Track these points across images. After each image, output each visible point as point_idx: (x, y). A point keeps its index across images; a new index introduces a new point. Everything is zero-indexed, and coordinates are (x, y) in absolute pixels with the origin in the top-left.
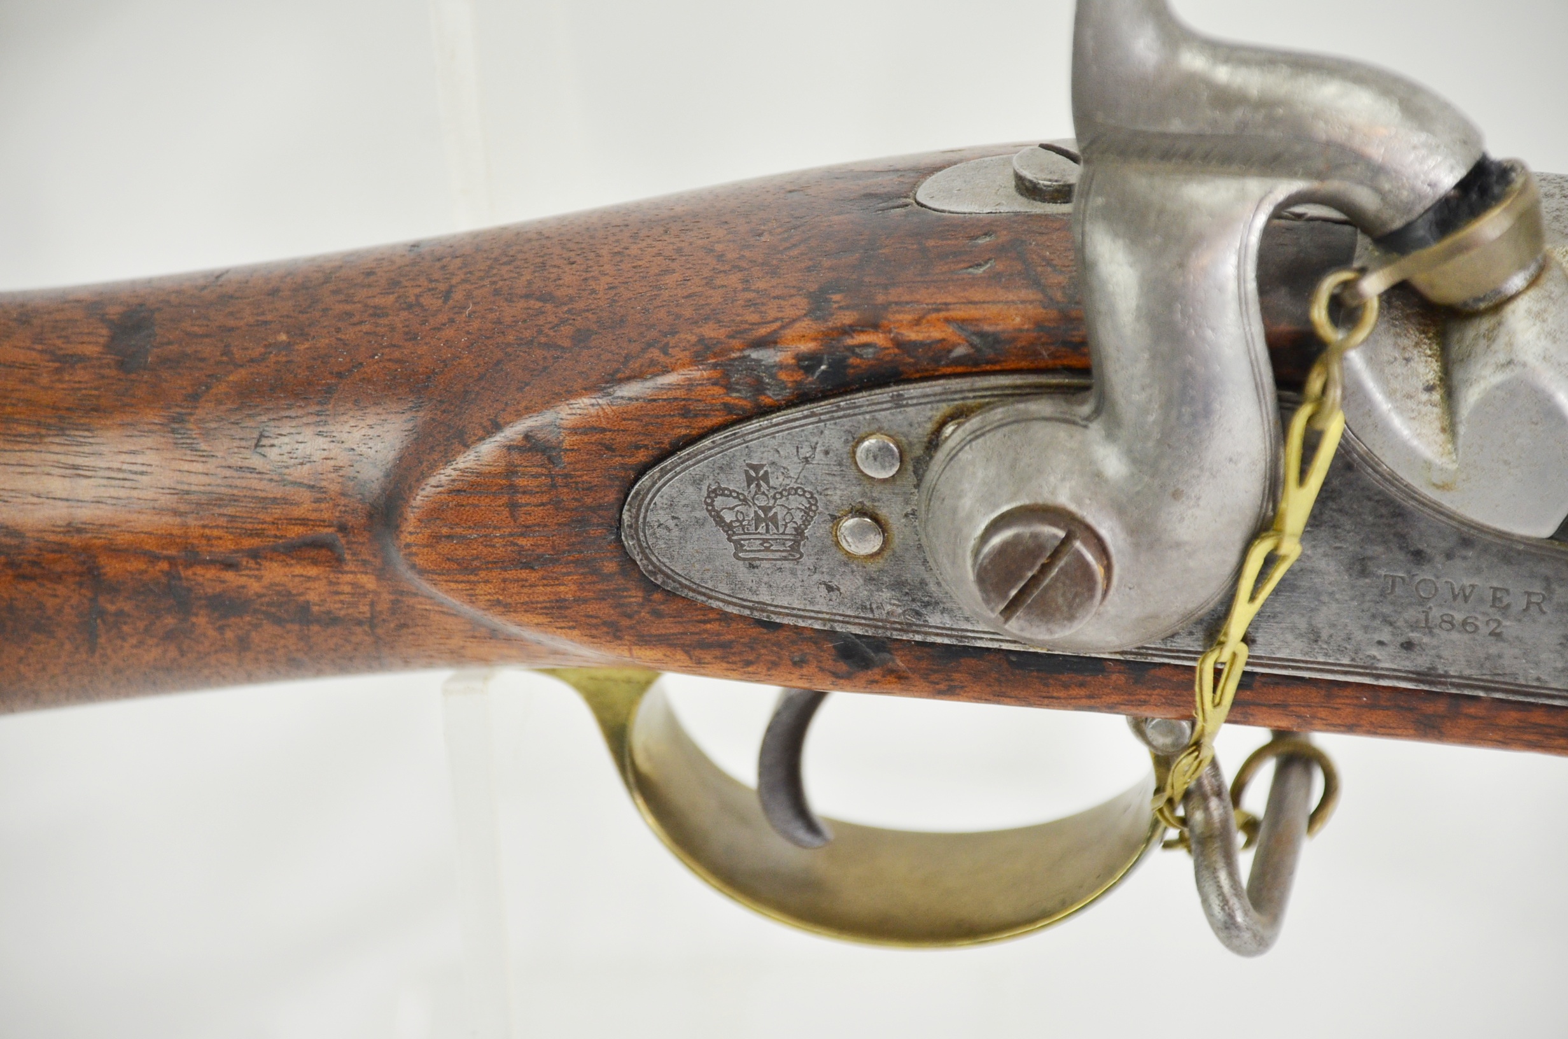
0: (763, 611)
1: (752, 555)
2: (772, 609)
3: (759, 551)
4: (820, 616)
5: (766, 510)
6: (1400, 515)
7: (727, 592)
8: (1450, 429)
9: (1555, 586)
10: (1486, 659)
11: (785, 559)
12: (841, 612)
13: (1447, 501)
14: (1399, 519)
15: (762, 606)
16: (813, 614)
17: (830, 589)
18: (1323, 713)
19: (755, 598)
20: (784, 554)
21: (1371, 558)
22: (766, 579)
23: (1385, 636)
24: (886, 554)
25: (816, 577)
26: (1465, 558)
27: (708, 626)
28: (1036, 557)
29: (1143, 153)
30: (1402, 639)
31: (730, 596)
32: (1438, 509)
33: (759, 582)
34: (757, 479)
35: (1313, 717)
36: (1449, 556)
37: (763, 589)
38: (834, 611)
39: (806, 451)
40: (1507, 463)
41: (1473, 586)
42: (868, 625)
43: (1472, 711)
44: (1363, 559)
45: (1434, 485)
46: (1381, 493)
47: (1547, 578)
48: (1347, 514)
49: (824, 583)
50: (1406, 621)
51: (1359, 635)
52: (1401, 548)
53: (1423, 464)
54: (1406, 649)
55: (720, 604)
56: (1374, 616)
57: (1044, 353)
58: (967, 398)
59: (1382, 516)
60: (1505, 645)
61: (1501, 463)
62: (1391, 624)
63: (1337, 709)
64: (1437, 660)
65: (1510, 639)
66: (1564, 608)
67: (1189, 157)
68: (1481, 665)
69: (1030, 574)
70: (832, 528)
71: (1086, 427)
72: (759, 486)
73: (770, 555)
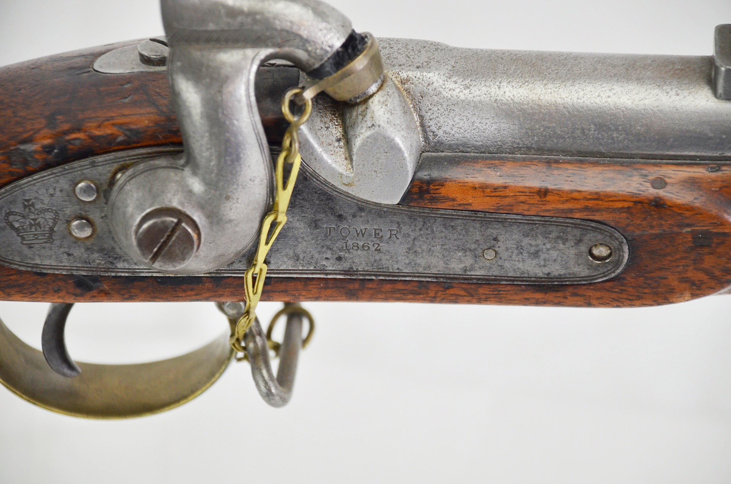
0: (37, 268)
1: (30, 242)
2: (42, 266)
3: (33, 240)
4: (65, 268)
5: (34, 220)
6: (330, 199)
7: (19, 260)
8: (350, 158)
9: (402, 226)
10: (375, 261)
11: (46, 242)
12: (75, 265)
13: (351, 191)
14: (330, 201)
15: (37, 266)
16: (61, 267)
17: (69, 255)
18: (304, 293)
19: (33, 262)
20: (45, 240)
21: (319, 220)
22: (37, 253)
23: (329, 256)
24: (94, 236)
25: (62, 250)
26: (361, 216)
27: (12, 277)
28: (165, 232)
29: (197, 40)
30: (337, 256)
31: (20, 262)
32: (347, 195)
33: (34, 255)
34: (29, 206)
35: (300, 295)
36: (354, 216)
37: (37, 257)
38: (72, 265)
39: (51, 191)
40: (375, 171)
41: (366, 229)
42: (89, 270)
43: (370, 286)
44: (315, 221)
45: (344, 184)
46: (321, 189)
47: (398, 223)
48: (306, 200)
49: (66, 252)
50: (337, 248)
51: (317, 256)
52: (332, 214)
53: (339, 175)
54: (338, 260)
55: (16, 266)
56: (323, 247)
57: (160, 137)
58: (126, 160)
59: (322, 200)
60: (382, 254)
61: (373, 172)
62: (330, 250)
63: (310, 290)
64: (352, 264)
65: (384, 251)
66: (407, 236)
67: (218, 41)
68: (372, 265)
69: (162, 240)
70: (67, 226)
71: (183, 170)
72: (30, 209)
73: (38, 241)
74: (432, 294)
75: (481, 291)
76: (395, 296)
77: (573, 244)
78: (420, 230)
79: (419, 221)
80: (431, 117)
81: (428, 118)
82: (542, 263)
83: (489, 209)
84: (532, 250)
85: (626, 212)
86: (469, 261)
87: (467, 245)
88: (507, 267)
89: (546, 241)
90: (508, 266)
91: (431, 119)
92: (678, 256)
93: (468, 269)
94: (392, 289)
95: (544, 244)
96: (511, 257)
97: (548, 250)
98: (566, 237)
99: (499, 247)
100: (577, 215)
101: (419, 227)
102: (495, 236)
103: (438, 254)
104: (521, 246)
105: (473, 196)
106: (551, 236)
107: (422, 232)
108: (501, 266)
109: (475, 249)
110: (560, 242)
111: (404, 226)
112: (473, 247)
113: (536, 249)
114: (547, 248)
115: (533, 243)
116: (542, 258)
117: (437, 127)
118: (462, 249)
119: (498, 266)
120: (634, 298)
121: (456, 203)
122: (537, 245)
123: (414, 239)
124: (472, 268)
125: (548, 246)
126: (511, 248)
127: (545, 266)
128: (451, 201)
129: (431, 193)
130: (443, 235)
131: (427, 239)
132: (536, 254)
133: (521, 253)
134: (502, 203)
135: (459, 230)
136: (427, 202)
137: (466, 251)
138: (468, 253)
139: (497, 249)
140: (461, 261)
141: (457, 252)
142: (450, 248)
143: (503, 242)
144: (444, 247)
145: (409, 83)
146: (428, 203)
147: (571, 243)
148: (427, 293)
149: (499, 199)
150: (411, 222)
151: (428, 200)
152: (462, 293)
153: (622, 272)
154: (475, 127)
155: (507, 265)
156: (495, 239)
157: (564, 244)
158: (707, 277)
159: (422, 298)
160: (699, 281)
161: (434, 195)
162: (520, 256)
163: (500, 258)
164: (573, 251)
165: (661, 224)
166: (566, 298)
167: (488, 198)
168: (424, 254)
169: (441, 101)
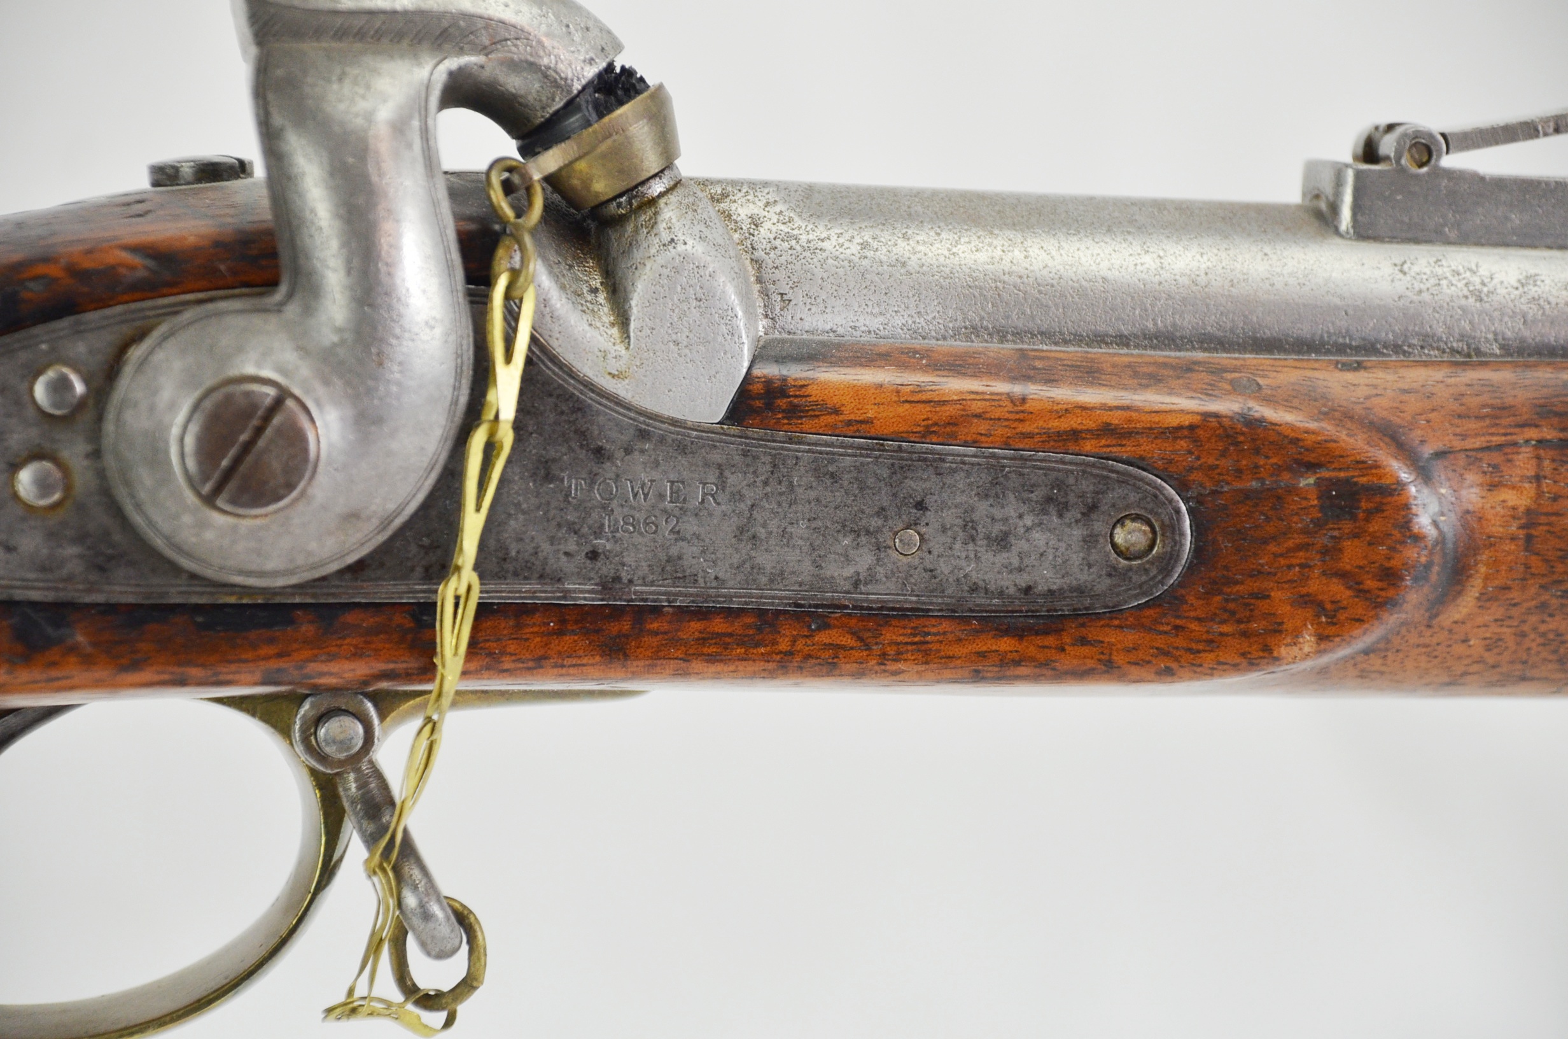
6: (579, 409)
8: (623, 320)
9: (727, 473)
10: (668, 561)
12: (20, 576)
13: (622, 389)
14: (580, 415)
17: (8, 549)
18: (512, 647)
21: (554, 460)
23: (572, 547)
24: (69, 504)
26: (642, 451)
28: (250, 419)
29: (318, 33)
30: (588, 548)
32: (615, 400)
35: (503, 653)
36: (628, 451)
38: (13, 576)
40: (677, 344)
41: (652, 481)
42: (50, 589)
43: (655, 626)
44: (546, 462)
45: (610, 374)
46: (560, 386)
47: (719, 466)
48: (529, 413)
49: (2, 544)
50: (590, 528)
51: (546, 547)
52: (582, 446)
53: (599, 354)
54: (591, 559)
56: (559, 525)
57: (221, 268)
58: (146, 318)
59: (562, 413)
60: (684, 544)
61: (671, 344)
62: (576, 533)
63: (526, 640)
64: (620, 568)
65: (688, 536)
66: (737, 497)
67: (360, 35)
68: (663, 570)
69: (243, 438)
70: (10, 478)
71: (281, 311)
74: (784, 645)
75: (889, 635)
76: (705, 650)
77: (1079, 516)
78: (766, 483)
79: (764, 463)
80: (777, 263)
81: (771, 265)
82: (1016, 562)
83: (907, 432)
84: (996, 529)
85: (1185, 437)
86: (864, 560)
87: (861, 519)
88: (942, 572)
89: (1024, 508)
90: (946, 572)
91: (777, 268)
92: (1290, 544)
93: (862, 579)
94: (700, 633)
95: (1020, 516)
96: (950, 548)
97: (1028, 529)
98: (1064, 500)
99: (927, 524)
100: (1088, 446)
101: (763, 478)
102: (919, 499)
103: (800, 542)
104: (973, 521)
105: (876, 402)
106: (1033, 496)
107: (768, 489)
108: (931, 571)
109: (879, 530)
110: (1053, 510)
111: (732, 473)
112: (873, 523)
113: (1003, 528)
114: (1024, 526)
115: (998, 513)
116: (1015, 550)
117: (791, 283)
118: (852, 531)
119: (925, 570)
120: (1201, 647)
121: (841, 418)
122: (1005, 520)
123: (753, 506)
124: (871, 578)
125: (1028, 520)
126: (952, 526)
127: (1020, 570)
128: (830, 414)
129: (789, 396)
130: (812, 494)
131: (779, 504)
132: (1002, 540)
133: (973, 539)
134: (935, 418)
135: (846, 483)
136: (780, 416)
137: (859, 536)
138: (863, 539)
139: (923, 530)
140: (848, 559)
141: (840, 537)
142: (827, 527)
143: (937, 512)
144: (814, 525)
145: (728, 200)
146: (784, 418)
147: (1073, 514)
148: (774, 643)
149: (928, 409)
150: (748, 465)
151: (784, 411)
152: (849, 641)
153: (1182, 583)
154: (868, 283)
155: (944, 568)
156: (921, 506)
157: (1060, 516)
158: (1348, 593)
159: (762, 654)
160: (1333, 602)
161: (796, 401)
162: (971, 546)
163: (930, 552)
164: (1078, 533)
165: (1257, 467)
166: (1063, 650)
167: (907, 406)
168: (772, 542)
169: (796, 232)
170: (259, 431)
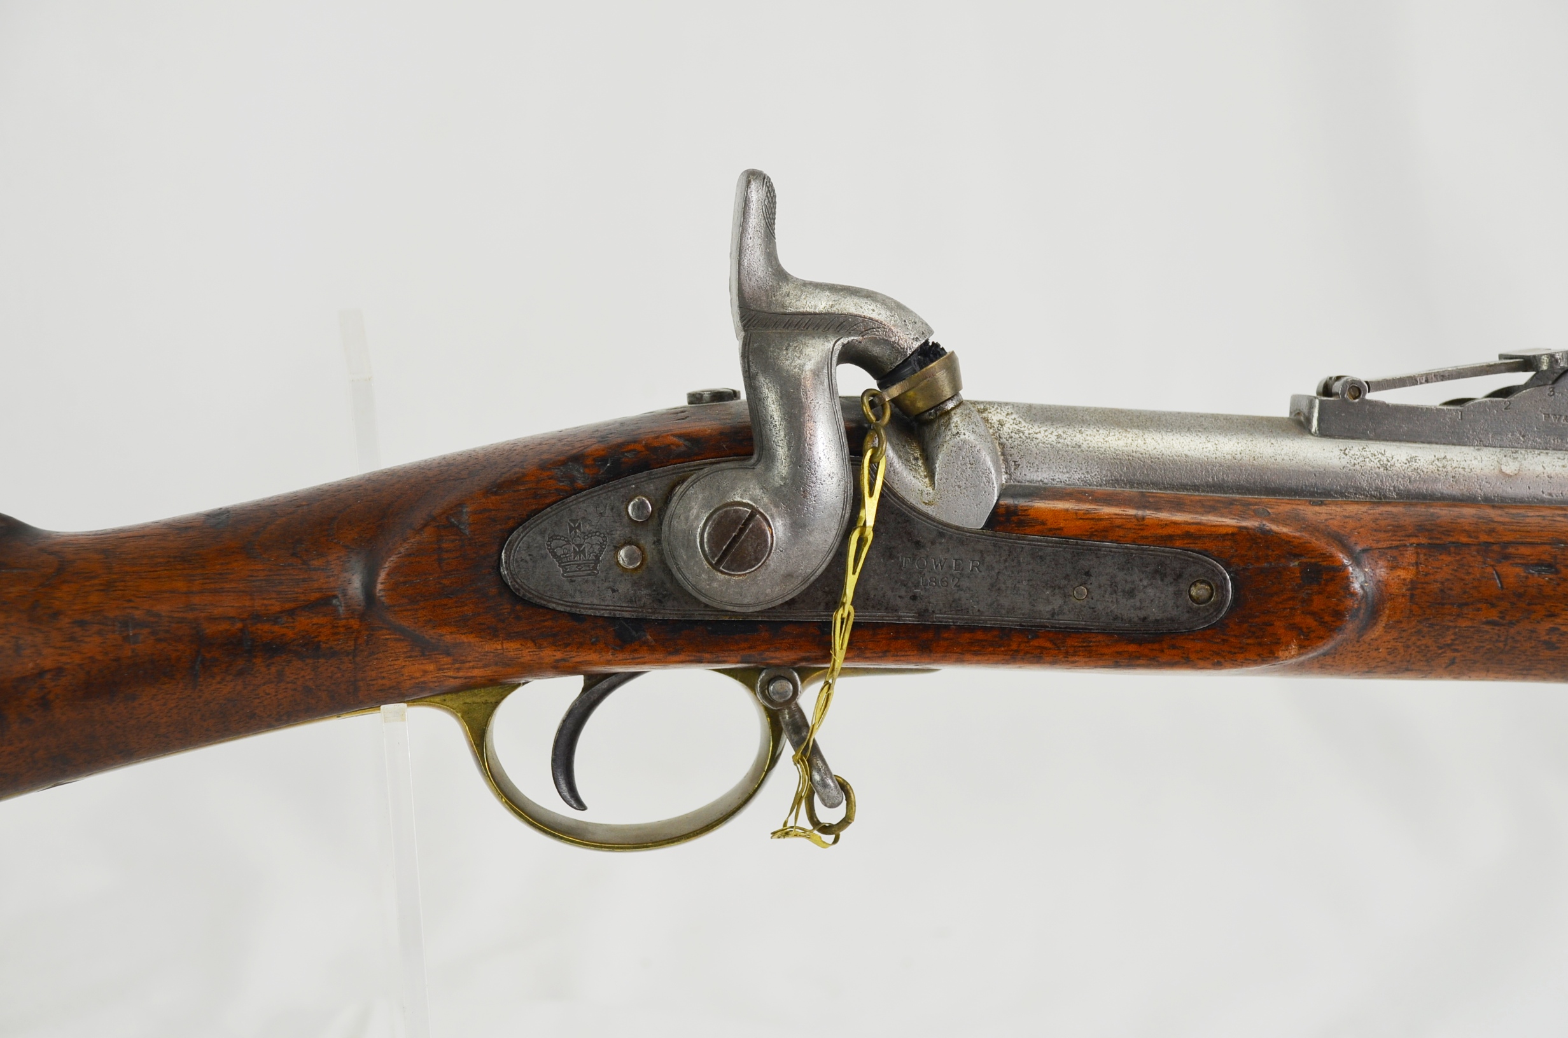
0: (577, 607)
1: (571, 574)
2: (582, 606)
3: (576, 571)
4: (608, 608)
5: (579, 546)
6: (908, 521)
7: (558, 598)
8: (931, 474)
9: (985, 555)
10: (953, 601)
11: (589, 575)
12: (619, 605)
13: (930, 510)
14: (908, 524)
15: (576, 604)
16: (604, 607)
17: (614, 591)
18: (871, 645)
19: (573, 600)
20: (589, 572)
21: (894, 548)
22: (579, 588)
23: (903, 593)
24: (644, 567)
25: (606, 584)
26: (941, 543)
27: (546, 623)
28: (738, 523)
29: (776, 325)
30: (911, 594)
31: (559, 600)
32: (926, 516)
33: (575, 591)
34: (575, 528)
35: (866, 648)
36: (933, 543)
37: (578, 594)
38: (615, 604)
39: (601, 509)
40: (960, 487)
41: (946, 559)
42: (634, 611)
43: (946, 635)
44: (890, 548)
45: (924, 502)
46: (898, 509)
47: (981, 552)
48: (881, 522)
49: (610, 588)
50: (912, 583)
51: (889, 593)
52: (909, 540)
53: (918, 492)
54: (913, 600)
55: (554, 605)
56: (896, 582)
57: (724, 446)
58: (685, 471)
59: (899, 523)
60: (962, 592)
61: (956, 487)
62: (905, 586)
63: (878, 642)
64: (928, 604)
65: (964, 588)
66: (990, 568)
67: (797, 325)
68: (951, 606)
69: (734, 534)
70: (614, 554)
71: (754, 468)
72: (576, 532)
73: (581, 573)
74: (1014, 647)
75: (1070, 642)
76: (973, 649)
77: (1172, 580)
78: (1006, 561)
79: (1005, 550)
80: (1013, 445)
81: (1009, 446)
82: (1138, 604)
83: (1081, 535)
84: (1128, 587)
85: (1230, 539)
86: (1057, 602)
87: (1056, 580)
88: (1099, 609)
89: (1143, 576)
90: (1101, 609)
91: (1012, 448)
92: (1285, 597)
93: (1056, 612)
94: (970, 639)
95: (1141, 580)
96: (1103, 597)
97: (1145, 587)
98: (1164, 572)
99: (1091, 584)
100: (1178, 543)
101: (1004, 558)
102: (1087, 570)
103: (1024, 592)
104: (1115, 583)
105: (1065, 518)
106: (1148, 570)
107: (1007, 564)
108: (1093, 608)
109: (1065, 586)
110: (1158, 577)
111: (988, 555)
112: (1062, 583)
113: (1132, 586)
114: (1143, 585)
115: (1129, 578)
116: (1138, 598)
117: (1020, 456)
118: (1051, 587)
119: (1090, 608)
120: (1236, 651)
121: (1046, 527)
122: (1133, 582)
123: (998, 573)
124: (1061, 612)
125: (1145, 583)
126: (1104, 585)
127: (1140, 609)
128: (1040, 525)
129: (1018, 515)
130: (1030, 567)
131: (1013, 572)
132: (1131, 592)
133: (1115, 592)
134: (1096, 527)
135: (1048, 561)
136: (1013, 526)
137: (1055, 589)
138: (1057, 591)
139: (1089, 587)
140: (1049, 602)
141: (1045, 590)
142: (1038, 585)
143: (1096, 577)
144: (1030, 583)
145: (987, 412)
146: (1015, 527)
147: (1169, 579)
148: (1009, 645)
149: (1092, 523)
150: (996, 551)
151: (1016, 523)
152: (1048, 645)
153: (1226, 617)
154: (1061, 456)
155: (1100, 607)
156: (1088, 574)
157: (1162, 580)
158: (1315, 623)
159: (1002, 651)
160: (1307, 628)
161: (1022, 518)
162: (1114, 596)
163: (1092, 599)
164: (1171, 589)
165: (1267, 556)
166: (1163, 651)
167: (1081, 521)
168: (1008, 592)
169: (1022, 429)
170: (742, 531)
